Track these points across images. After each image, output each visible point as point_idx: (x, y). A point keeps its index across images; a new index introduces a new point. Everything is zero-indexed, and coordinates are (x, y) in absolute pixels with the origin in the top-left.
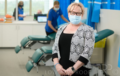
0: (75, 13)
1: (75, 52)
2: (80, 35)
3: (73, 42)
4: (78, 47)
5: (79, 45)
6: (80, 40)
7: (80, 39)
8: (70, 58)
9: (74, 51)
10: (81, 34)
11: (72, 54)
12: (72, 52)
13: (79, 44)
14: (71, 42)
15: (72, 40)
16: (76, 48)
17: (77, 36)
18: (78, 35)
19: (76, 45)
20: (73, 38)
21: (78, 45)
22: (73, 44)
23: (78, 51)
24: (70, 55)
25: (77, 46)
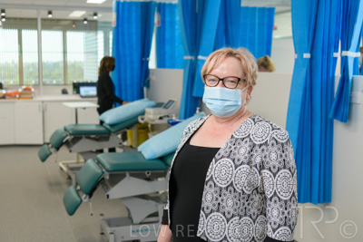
0: (220, 80)
1: (218, 211)
2: (237, 157)
3: (212, 177)
4: (227, 193)
5: (230, 188)
6: (235, 172)
7: (236, 168)
8: (200, 229)
9: (215, 208)
10: (242, 151)
11: (207, 217)
12: (207, 212)
13: (232, 184)
14: (205, 176)
15: (209, 170)
16: (220, 199)
17: (228, 157)
18: (232, 156)
19: (221, 189)
20: (213, 165)
21: (227, 187)
22: (211, 183)
23: (227, 209)
24: (201, 219)
25: (224, 191)
